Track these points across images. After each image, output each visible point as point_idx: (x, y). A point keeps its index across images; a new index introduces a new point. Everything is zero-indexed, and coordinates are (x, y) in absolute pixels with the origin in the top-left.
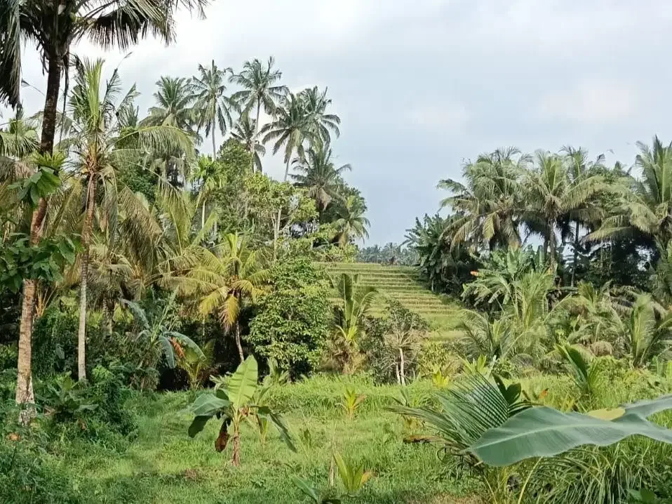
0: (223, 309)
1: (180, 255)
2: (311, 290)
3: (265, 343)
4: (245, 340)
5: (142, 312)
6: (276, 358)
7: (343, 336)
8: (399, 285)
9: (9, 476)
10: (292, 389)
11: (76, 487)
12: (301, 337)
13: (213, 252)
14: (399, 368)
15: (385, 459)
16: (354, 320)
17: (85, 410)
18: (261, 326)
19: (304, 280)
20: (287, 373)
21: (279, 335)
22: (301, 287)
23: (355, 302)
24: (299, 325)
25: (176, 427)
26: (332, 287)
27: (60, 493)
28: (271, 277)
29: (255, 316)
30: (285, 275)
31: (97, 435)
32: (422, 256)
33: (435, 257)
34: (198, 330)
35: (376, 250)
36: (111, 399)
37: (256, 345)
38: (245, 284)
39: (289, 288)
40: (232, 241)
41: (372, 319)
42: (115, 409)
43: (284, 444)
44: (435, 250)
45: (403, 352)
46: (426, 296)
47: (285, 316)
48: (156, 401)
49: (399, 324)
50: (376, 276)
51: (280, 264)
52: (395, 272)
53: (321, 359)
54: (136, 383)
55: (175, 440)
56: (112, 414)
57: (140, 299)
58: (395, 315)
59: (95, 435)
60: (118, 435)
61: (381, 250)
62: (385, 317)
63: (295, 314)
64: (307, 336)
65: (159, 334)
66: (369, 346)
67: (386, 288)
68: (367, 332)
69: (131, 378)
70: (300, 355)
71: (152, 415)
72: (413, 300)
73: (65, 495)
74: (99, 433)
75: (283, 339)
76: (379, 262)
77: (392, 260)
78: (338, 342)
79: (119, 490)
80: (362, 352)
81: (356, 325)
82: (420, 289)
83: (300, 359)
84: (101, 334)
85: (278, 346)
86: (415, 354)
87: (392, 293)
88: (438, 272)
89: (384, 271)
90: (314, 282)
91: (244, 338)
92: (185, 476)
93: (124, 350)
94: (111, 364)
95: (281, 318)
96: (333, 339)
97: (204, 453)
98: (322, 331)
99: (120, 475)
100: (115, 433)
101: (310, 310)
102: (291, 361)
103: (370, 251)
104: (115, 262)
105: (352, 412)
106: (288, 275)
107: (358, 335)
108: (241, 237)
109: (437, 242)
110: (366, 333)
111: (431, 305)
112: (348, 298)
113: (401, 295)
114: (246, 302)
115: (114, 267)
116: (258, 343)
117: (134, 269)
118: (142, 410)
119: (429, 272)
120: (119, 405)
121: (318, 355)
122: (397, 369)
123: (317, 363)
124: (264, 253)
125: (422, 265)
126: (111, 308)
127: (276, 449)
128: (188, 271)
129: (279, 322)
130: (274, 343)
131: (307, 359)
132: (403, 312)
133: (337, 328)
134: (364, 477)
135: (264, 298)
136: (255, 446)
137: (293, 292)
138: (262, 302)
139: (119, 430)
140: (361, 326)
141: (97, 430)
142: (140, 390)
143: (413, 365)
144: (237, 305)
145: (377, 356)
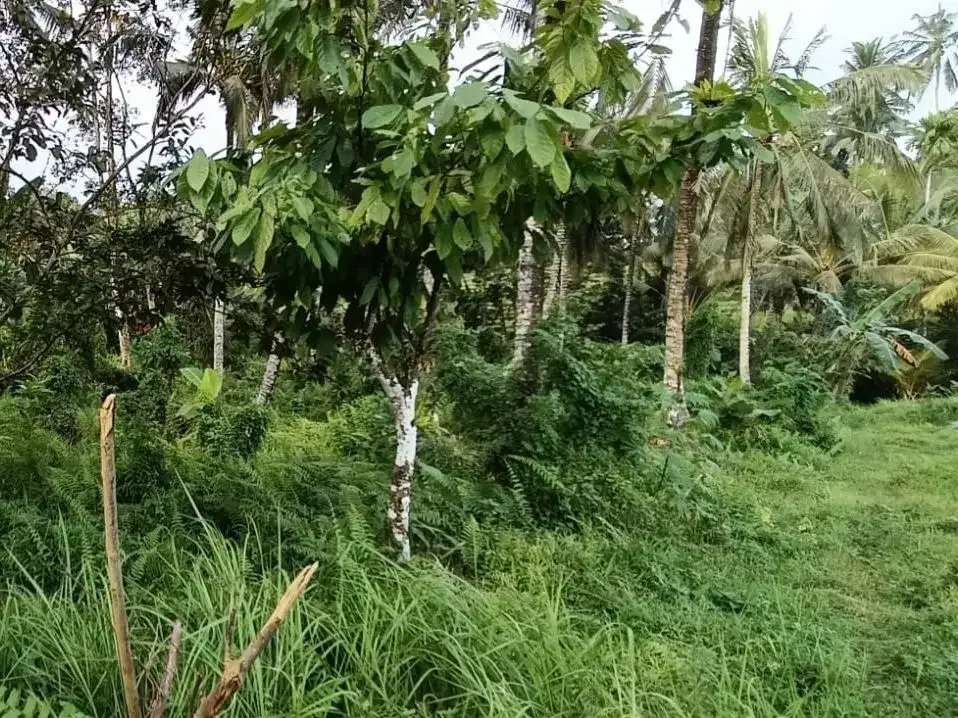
1: (887, 239)
9: (657, 498)
11: (766, 518)
13: (947, 232)
17: (762, 417)
27: (740, 526)
31: (782, 447)
36: (800, 404)
42: (805, 417)
56: (800, 423)
59: (778, 447)
60: (815, 450)
73: (749, 529)
74: (784, 445)
100: (807, 445)
120: (811, 412)
128: (901, 257)
139: (812, 442)
141: (781, 441)
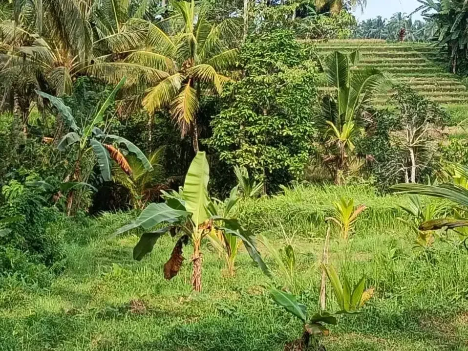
0: (177, 104)
1: (117, 32)
2: (294, 75)
3: (233, 147)
4: (206, 144)
5: (67, 110)
6: (247, 166)
7: (335, 135)
8: (410, 66)
10: (268, 203)
12: (280, 138)
13: (162, 29)
14: (410, 176)
15: (392, 277)
16: (350, 113)
18: (229, 126)
19: (285, 62)
20: (261, 185)
21: (251, 136)
22: (280, 71)
23: (352, 89)
24: (277, 122)
25: (117, 255)
26: (321, 70)
28: (240, 59)
29: (219, 113)
30: (258, 55)
31: (13, 267)
32: (442, 27)
33: (458, 28)
34: (144, 134)
35: (379, 23)
36: (30, 222)
37: (222, 151)
38: (206, 70)
39: (264, 73)
40: (187, 12)
41: (374, 111)
42: (35, 234)
43: (259, 270)
44: (458, 19)
45: (415, 152)
46: (445, 80)
47: (258, 111)
48: (88, 227)
49: (410, 117)
50: (379, 56)
51: (252, 41)
52: (406, 50)
53: (306, 167)
54: (61, 203)
55: (116, 268)
56: (31, 241)
57: (64, 93)
58: (405, 105)
59: (10, 267)
60: (40, 267)
61: (387, 23)
62: (391, 108)
63: (272, 107)
64: (288, 136)
65: (90, 138)
66: (370, 148)
67: (393, 71)
68: (367, 128)
69: (55, 197)
70: (280, 161)
71: (83, 243)
72: (429, 86)
74: (15, 264)
75: (257, 141)
76: (384, 38)
77: (402, 34)
78: (329, 143)
79: (44, 330)
80: (360, 155)
81: (353, 119)
82: (438, 71)
83: (278, 167)
84: (12, 143)
85: (250, 151)
86: (430, 156)
87: (401, 79)
88: (462, 48)
89: (390, 49)
90: (298, 64)
91: (205, 142)
92: (130, 308)
93: (46, 160)
94: (27, 178)
95: (253, 114)
96: (322, 140)
97: (154, 283)
98: (308, 129)
99: (46, 313)
100: (36, 264)
101: (292, 101)
102: (267, 170)
103: (371, 24)
104: (28, 43)
105: (347, 229)
106: (262, 56)
107: (355, 133)
108: (198, 8)
109: (461, 7)
110: (366, 131)
111: (451, 93)
112: (342, 85)
113: (412, 80)
114: (207, 93)
115: (27, 50)
116: (223, 148)
117: (55, 53)
118: (70, 237)
119: (450, 48)
120: (41, 229)
121: (301, 161)
122: (407, 176)
123: (300, 172)
124: (230, 26)
125: (440, 39)
126: (24, 108)
127: (248, 275)
128: (127, 54)
129: (251, 119)
130: (246, 146)
131: (288, 166)
132: (415, 101)
133: (327, 125)
134: (365, 296)
135: (231, 88)
136: (219, 273)
137: (269, 78)
138: (228, 93)
139: (41, 260)
140: (358, 120)
141: (12, 261)
142: (66, 212)
143: (428, 171)
144: (194, 98)
145: (380, 161)
